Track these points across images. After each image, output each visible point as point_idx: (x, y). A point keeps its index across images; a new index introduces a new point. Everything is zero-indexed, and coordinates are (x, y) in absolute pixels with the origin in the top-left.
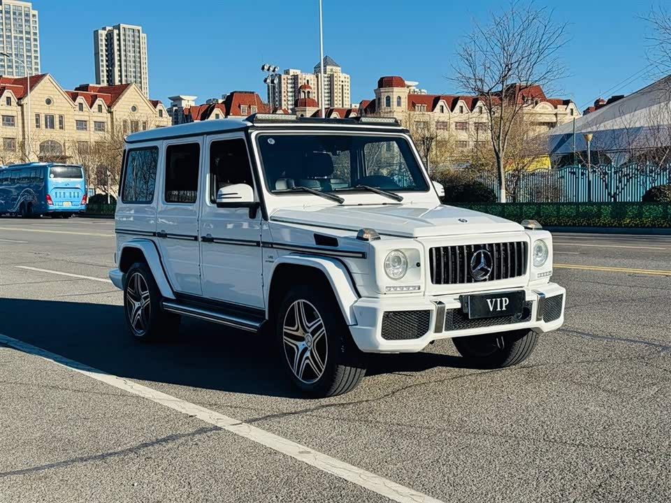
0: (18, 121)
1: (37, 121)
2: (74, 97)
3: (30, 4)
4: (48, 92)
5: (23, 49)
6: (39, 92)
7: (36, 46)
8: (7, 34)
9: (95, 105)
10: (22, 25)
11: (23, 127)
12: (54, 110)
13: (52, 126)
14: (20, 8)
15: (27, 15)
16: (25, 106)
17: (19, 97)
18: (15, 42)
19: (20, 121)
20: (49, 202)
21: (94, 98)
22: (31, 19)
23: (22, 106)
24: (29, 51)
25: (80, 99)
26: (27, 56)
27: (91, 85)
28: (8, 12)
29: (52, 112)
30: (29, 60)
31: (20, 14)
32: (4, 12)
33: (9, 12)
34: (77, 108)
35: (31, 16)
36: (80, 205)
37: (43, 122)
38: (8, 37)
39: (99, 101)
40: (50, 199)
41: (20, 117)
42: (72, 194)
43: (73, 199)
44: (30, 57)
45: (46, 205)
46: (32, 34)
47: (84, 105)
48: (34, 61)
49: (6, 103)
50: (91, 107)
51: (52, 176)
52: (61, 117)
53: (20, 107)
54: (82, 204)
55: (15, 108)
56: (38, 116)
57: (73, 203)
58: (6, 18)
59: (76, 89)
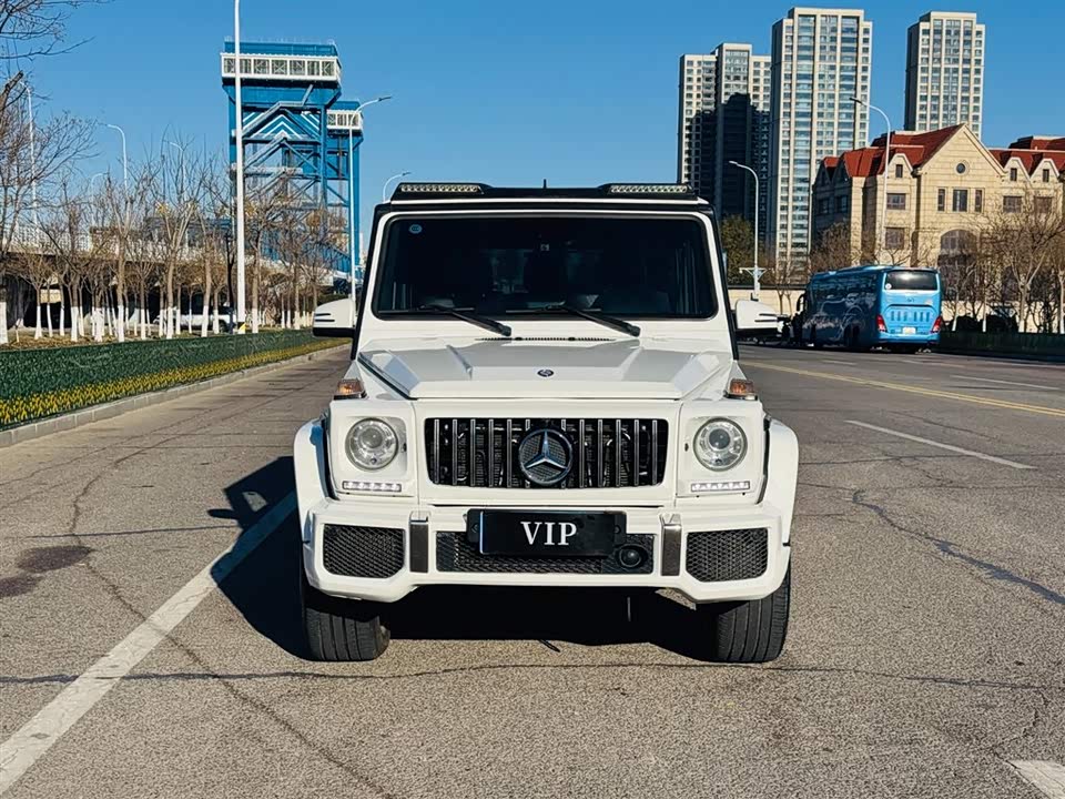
0: (911, 202)
1: (941, 199)
2: (1003, 158)
3: (974, 15)
4: (962, 154)
5: (957, 88)
6: (947, 153)
7: (978, 82)
8: (935, 66)
9: (1039, 171)
10: (958, 50)
11: (918, 210)
12: (969, 183)
13: (964, 208)
14: (957, 24)
15: (968, 33)
16: (923, 178)
17: (915, 163)
18: (945, 78)
19: (914, 201)
20: (881, 327)
21: (1038, 158)
22: (974, 38)
23: (918, 177)
24: (966, 89)
25: (1014, 162)
26: (963, 98)
27: (1035, 138)
28: (938, 32)
29: (964, 185)
30: (964, 103)
31: (957, 33)
32: (932, 31)
33: (940, 32)
34: (1008, 177)
35: (974, 33)
36: (930, 333)
37: (949, 201)
38: (936, 70)
39: (1045, 164)
40: (883, 322)
41: (914, 195)
42: (919, 316)
43: (918, 323)
44: (967, 99)
45: (877, 332)
46: (973, 62)
47: (1019, 171)
48: (972, 104)
49: (894, 174)
50: (1031, 174)
51: (889, 286)
52: (979, 192)
53: (916, 180)
54: (932, 332)
55: (908, 182)
56: (942, 192)
57: (920, 330)
58: (935, 41)
59: (1012, 146)
